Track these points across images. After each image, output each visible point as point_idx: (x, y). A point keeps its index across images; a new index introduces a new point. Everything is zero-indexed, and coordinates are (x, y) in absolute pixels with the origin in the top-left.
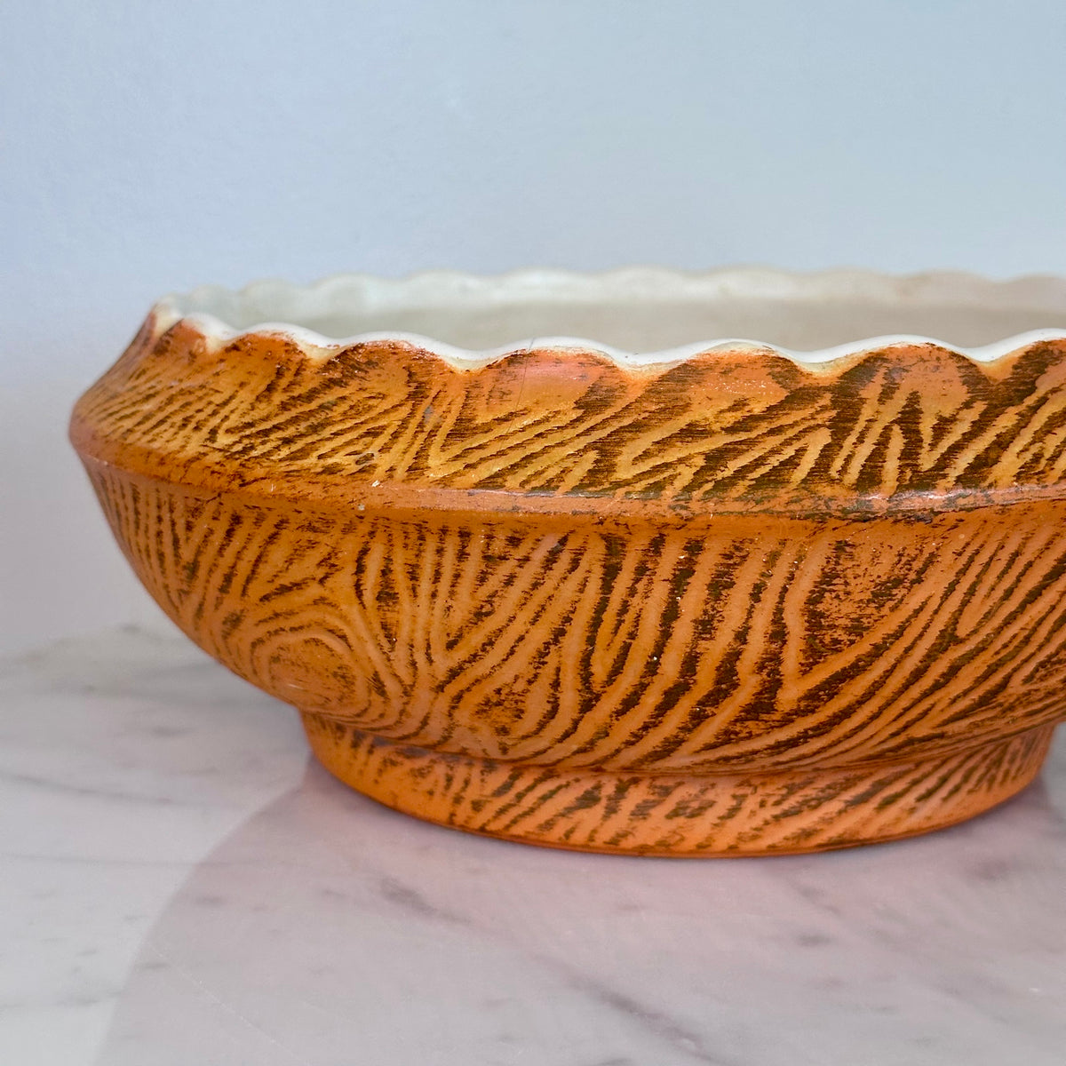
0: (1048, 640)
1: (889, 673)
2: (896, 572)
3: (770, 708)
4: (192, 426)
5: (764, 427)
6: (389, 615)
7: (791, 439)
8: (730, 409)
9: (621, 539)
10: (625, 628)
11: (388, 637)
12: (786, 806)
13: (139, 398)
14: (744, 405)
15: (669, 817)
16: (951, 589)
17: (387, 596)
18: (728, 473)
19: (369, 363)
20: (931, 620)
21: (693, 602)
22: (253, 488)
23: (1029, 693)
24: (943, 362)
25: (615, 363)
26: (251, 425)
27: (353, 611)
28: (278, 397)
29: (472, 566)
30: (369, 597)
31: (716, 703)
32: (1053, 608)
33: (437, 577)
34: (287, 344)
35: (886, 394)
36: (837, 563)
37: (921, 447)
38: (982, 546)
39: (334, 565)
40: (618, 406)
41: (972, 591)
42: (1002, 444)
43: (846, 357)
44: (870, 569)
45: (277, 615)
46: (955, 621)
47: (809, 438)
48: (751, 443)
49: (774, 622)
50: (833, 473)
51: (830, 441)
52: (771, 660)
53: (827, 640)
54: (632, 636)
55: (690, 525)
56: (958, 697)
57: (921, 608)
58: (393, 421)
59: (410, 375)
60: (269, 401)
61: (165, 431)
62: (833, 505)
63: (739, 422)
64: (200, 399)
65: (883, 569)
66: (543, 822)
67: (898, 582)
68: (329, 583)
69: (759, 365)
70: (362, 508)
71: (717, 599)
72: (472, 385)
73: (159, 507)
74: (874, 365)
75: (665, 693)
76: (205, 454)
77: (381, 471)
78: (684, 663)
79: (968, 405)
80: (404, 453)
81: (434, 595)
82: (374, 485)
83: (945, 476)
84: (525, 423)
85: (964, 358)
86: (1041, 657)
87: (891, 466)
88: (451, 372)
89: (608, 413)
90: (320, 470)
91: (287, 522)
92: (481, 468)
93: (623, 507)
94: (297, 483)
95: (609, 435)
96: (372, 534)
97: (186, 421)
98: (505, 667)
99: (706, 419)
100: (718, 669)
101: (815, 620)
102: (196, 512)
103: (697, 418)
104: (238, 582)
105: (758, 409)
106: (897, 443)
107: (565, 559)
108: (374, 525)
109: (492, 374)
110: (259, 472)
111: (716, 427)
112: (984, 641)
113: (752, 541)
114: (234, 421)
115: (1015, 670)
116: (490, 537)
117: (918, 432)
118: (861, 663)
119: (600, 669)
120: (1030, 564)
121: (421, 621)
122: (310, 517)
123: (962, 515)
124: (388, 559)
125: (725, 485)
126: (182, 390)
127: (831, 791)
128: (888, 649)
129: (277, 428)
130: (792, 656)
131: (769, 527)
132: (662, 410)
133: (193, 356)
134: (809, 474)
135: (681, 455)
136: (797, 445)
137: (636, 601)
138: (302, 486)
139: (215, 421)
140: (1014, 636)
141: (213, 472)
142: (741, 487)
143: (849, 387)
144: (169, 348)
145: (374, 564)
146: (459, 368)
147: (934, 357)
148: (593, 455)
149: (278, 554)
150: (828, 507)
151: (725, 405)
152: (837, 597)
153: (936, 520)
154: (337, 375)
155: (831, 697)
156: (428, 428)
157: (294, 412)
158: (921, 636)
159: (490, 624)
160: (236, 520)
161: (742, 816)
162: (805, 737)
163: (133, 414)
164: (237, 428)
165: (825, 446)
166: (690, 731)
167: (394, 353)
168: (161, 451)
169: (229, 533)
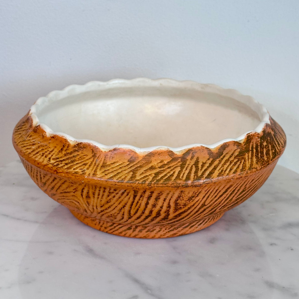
0: (224, 203)
1: (191, 212)
2: (193, 195)
3: (167, 218)
4: (44, 156)
5: (167, 167)
6: (88, 200)
7: (172, 169)
8: (160, 163)
9: (137, 191)
10: (137, 206)
11: (88, 204)
12: (170, 229)
13: (31, 144)
14: (163, 161)
15: (146, 232)
16: (204, 197)
17: (88, 197)
18: (159, 178)
19: (84, 147)
20: (200, 202)
21: (152, 202)
22: (59, 174)
23: (220, 211)
24: (204, 150)
25: (136, 152)
26: (58, 158)
27: (81, 199)
28: (64, 152)
29: (106, 194)
30: (84, 196)
31: (156, 218)
32: (225, 197)
33: (99, 195)
34: (65, 139)
35: (192, 158)
36: (181, 194)
37: (199, 170)
38: (210, 189)
39: (77, 190)
40: (137, 161)
41: (208, 197)
42: (215, 168)
43: (184, 150)
44: (188, 195)
45: (64, 196)
46: (205, 202)
47: (176, 169)
48: (164, 170)
49: (168, 205)
50: (181, 178)
51: (180, 170)
52: (167, 211)
53: (179, 207)
54: (139, 207)
55: (151, 189)
56: (206, 214)
57: (198, 201)
58: (89, 162)
59: (93, 151)
60: (62, 153)
61: (38, 156)
62: (180, 185)
63: (162, 166)
64: (46, 149)
65: (190, 195)
66: (120, 232)
67: (193, 197)
68: (76, 193)
69: (166, 153)
70: (83, 182)
71: (157, 201)
72: (106, 155)
73: (37, 171)
74: (190, 151)
75: (146, 216)
76: (48, 164)
77: (87, 174)
78: (150, 212)
79: (209, 159)
80: (92, 170)
81: (98, 198)
82: (86, 177)
83: (203, 177)
84: (117, 164)
85: (208, 148)
86: (223, 205)
87: (192, 175)
88: (102, 151)
89: (135, 163)
90: (74, 172)
91: (67, 181)
92: (108, 175)
93: (138, 185)
94: (69, 175)
95: (135, 168)
96: (85, 186)
97: (43, 154)
98: (113, 211)
99: (155, 165)
100: (157, 213)
101: (176, 204)
102: (46, 175)
103: (153, 165)
104: (55, 189)
105: (165, 162)
106: (194, 169)
107: (126, 194)
108: (85, 185)
109: (110, 153)
110: (61, 171)
111: (157, 167)
112: (211, 205)
113: (164, 191)
114: (54, 157)
115: (217, 208)
116: (110, 189)
117: (198, 167)
118: (186, 211)
119: (132, 212)
120: (220, 191)
121: (95, 202)
122: (72, 181)
123: (206, 185)
124: (89, 191)
125: (159, 181)
126: (41, 145)
127: (180, 226)
128: (191, 208)
129: (64, 160)
130: (172, 210)
131: (167, 189)
132: (146, 163)
133: (43, 137)
134: (176, 178)
135: (150, 174)
136: (173, 171)
137: (140, 201)
138: (70, 175)
139: (50, 156)
140: (217, 203)
141: (50, 169)
142: (162, 182)
143: (184, 157)
144: (37, 132)
145: (85, 191)
146: (103, 150)
147: (203, 149)
148: (131, 173)
149: (64, 186)
150: (179, 185)
151: (159, 162)
152: (181, 200)
153: (201, 186)
154: (77, 149)
155: (180, 216)
156: (97, 164)
157: (67, 157)
158: (198, 205)
159: (110, 204)
160: (55, 179)
161: (161, 232)
162: (174, 222)
163: (30, 148)
164: (55, 159)
165: (179, 171)
166: (151, 222)
167: (89, 146)
168: (38, 161)
169: (54, 180)
